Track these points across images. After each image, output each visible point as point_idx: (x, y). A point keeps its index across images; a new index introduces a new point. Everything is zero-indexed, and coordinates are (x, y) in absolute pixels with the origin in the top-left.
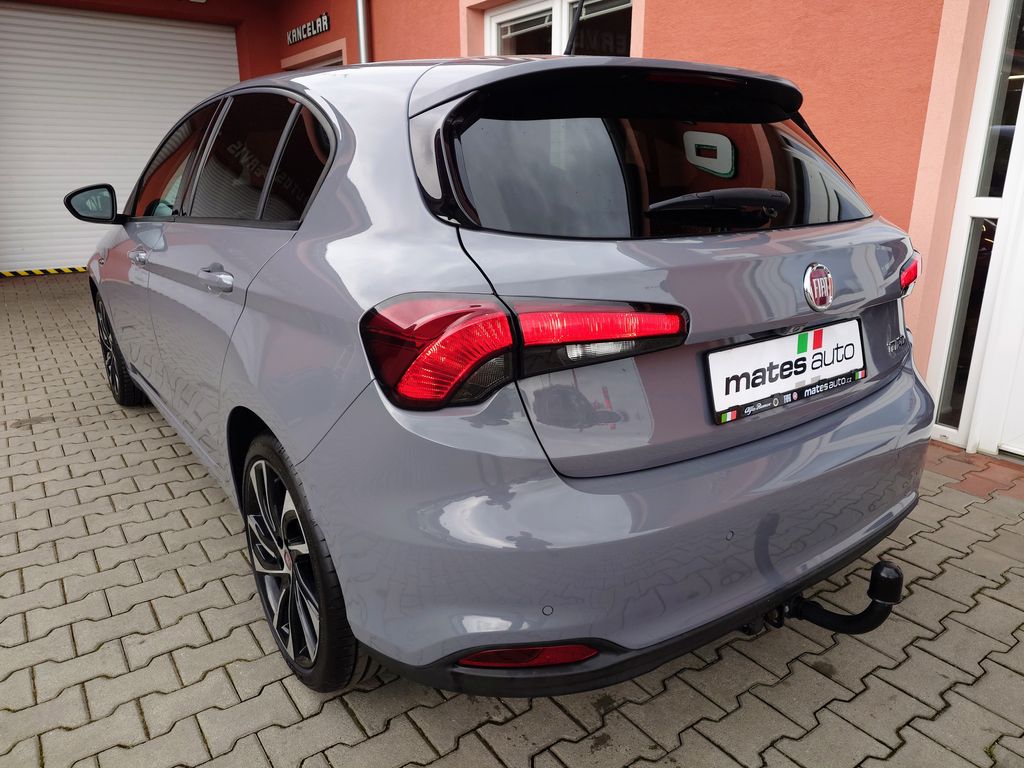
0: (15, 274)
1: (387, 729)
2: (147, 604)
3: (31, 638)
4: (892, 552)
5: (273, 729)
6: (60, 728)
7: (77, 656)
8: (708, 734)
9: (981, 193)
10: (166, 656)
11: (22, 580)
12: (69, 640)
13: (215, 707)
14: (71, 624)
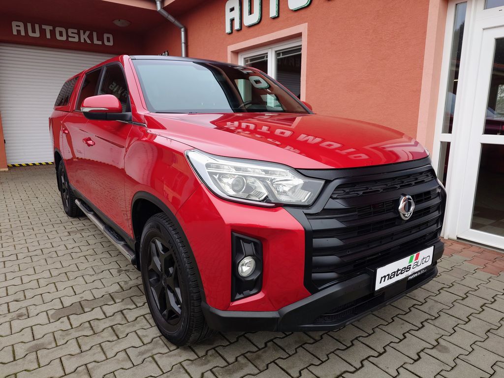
0: (21, 165)
9: (444, 132)
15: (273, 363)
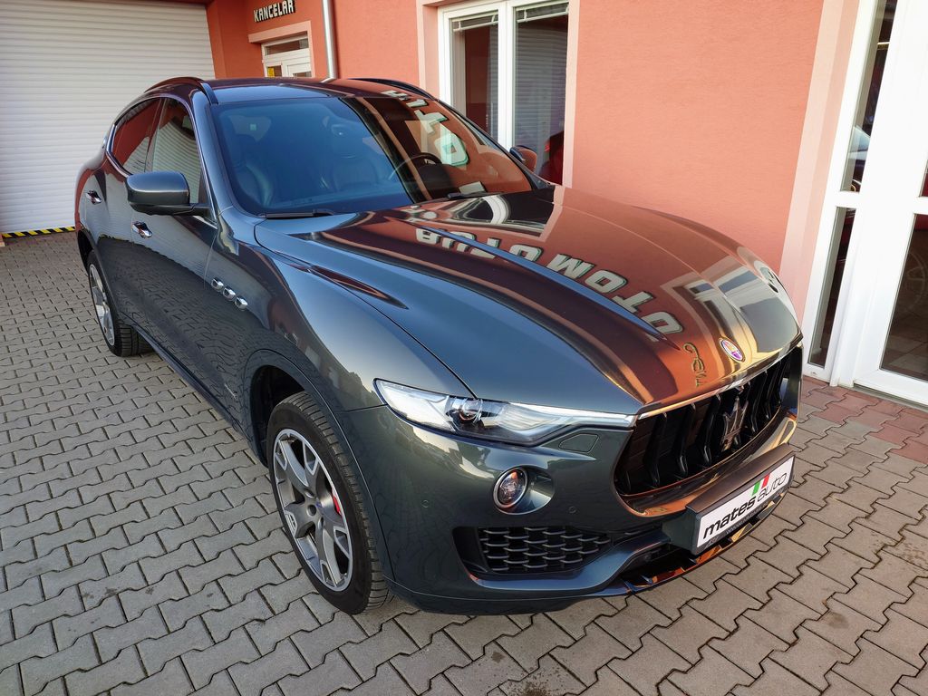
9: (844, 188)
15: (548, 657)
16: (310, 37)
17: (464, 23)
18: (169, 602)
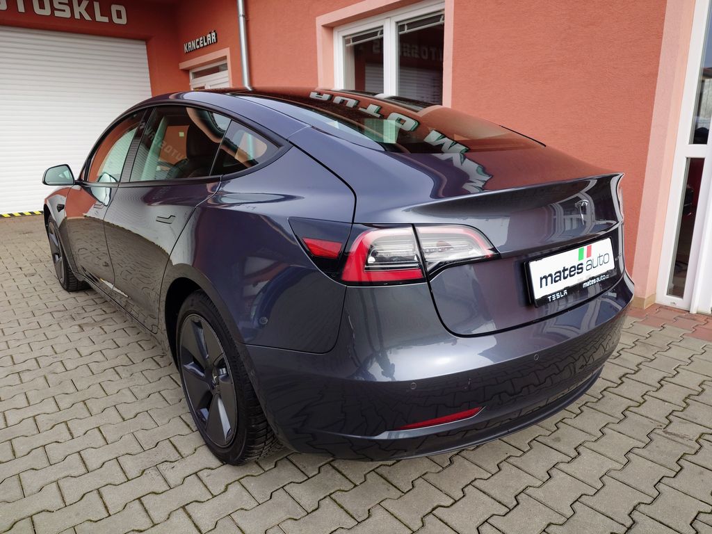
1: (369, 516)
2: (167, 441)
3: (90, 469)
4: (666, 379)
5: (289, 521)
6: (133, 530)
7: (129, 480)
8: (591, 505)
10: (194, 476)
11: (69, 429)
12: (119, 469)
13: (242, 509)
14: (116, 458)
16: (229, 61)
17: (355, 39)
18: (87, 524)
